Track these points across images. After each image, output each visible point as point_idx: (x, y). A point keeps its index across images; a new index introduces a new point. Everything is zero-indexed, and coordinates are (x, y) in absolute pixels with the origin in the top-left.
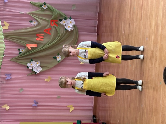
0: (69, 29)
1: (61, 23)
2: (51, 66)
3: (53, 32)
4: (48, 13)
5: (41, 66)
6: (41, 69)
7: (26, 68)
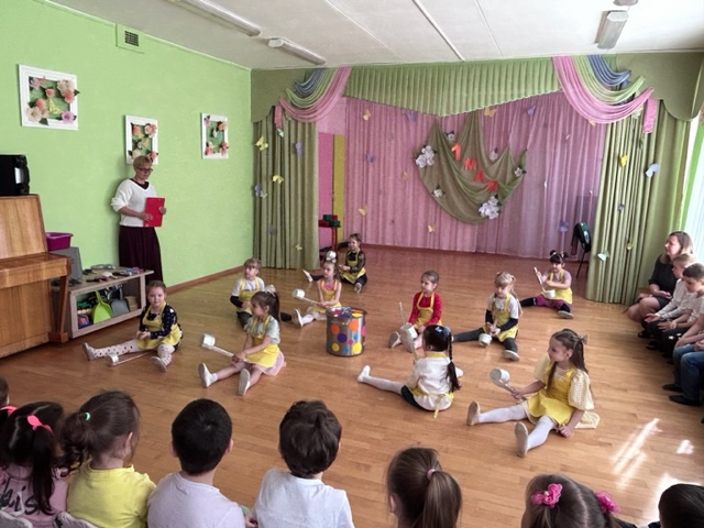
0: (482, 210)
1: (493, 197)
2: (426, 181)
3: (478, 184)
4: (509, 177)
5: (426, 167)
6: (421, 166)
7: (424, 143)
